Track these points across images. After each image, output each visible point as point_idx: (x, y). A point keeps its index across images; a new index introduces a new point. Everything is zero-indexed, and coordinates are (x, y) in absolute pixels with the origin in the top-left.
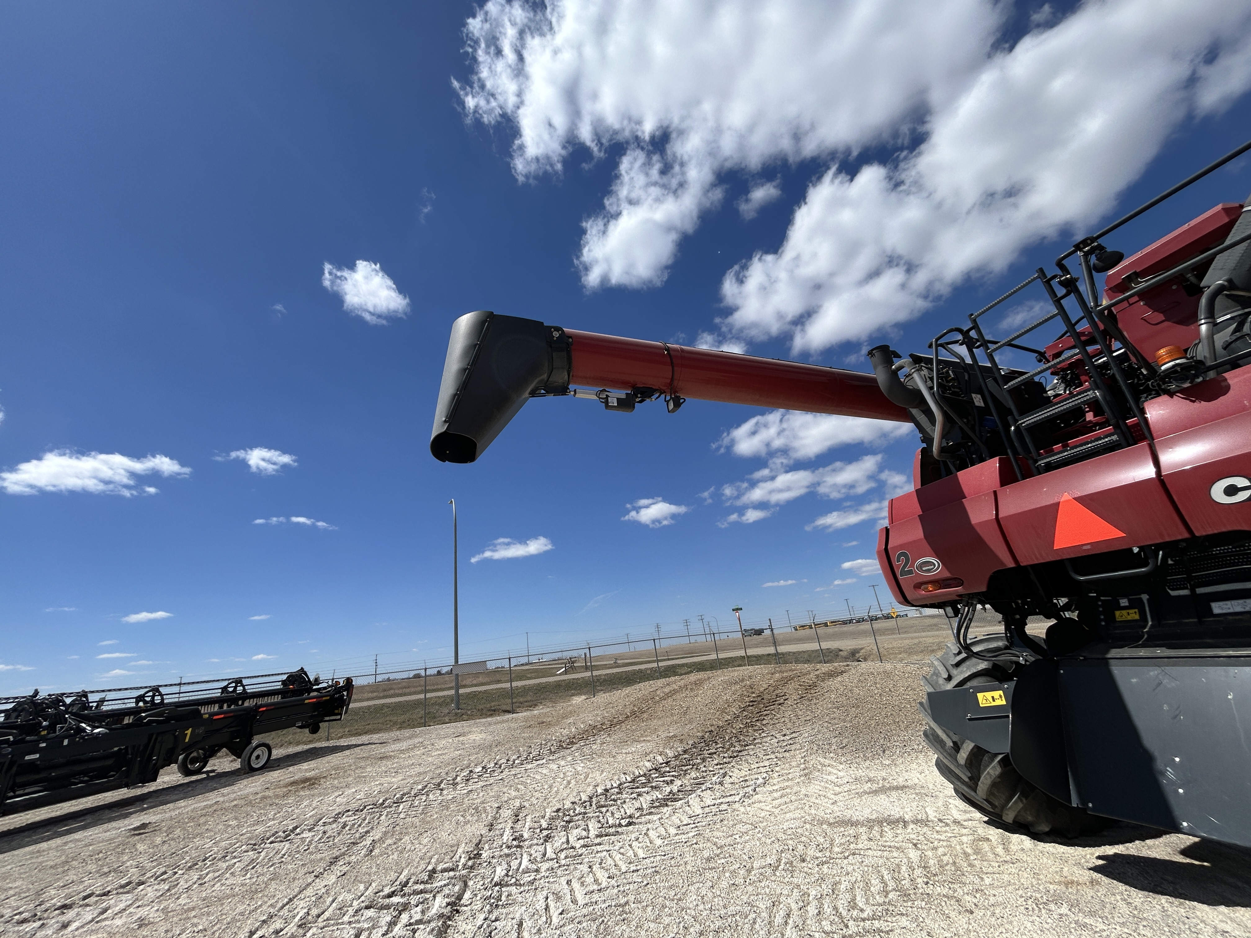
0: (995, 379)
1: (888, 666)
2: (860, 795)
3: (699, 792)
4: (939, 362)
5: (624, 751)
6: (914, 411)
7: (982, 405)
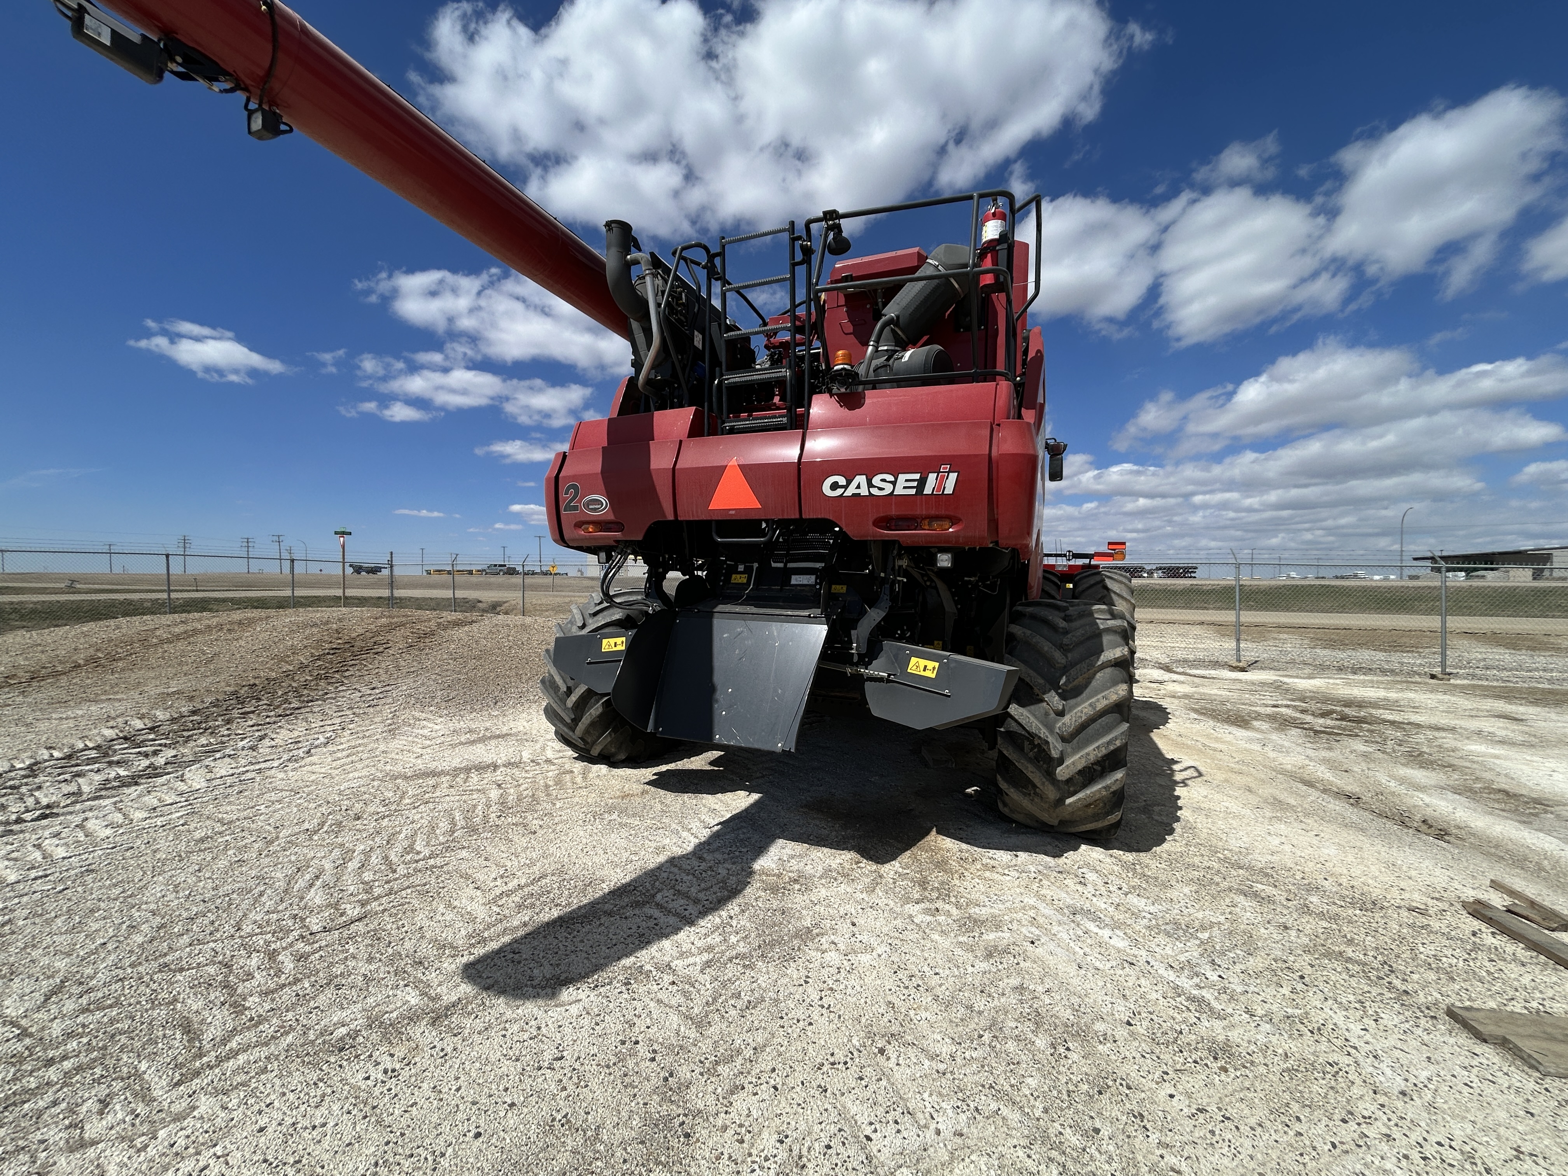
0: (720, 325)
1: (528, 620)
2: (453, 746)
3: (207, 762)
4: (677, 278)
5: (54, 716)
6: (635, 325)
7: (700, 347)
